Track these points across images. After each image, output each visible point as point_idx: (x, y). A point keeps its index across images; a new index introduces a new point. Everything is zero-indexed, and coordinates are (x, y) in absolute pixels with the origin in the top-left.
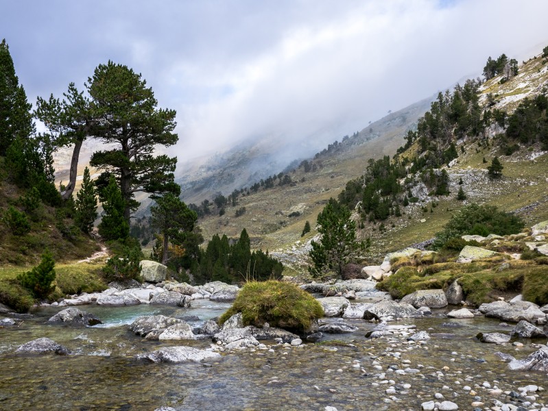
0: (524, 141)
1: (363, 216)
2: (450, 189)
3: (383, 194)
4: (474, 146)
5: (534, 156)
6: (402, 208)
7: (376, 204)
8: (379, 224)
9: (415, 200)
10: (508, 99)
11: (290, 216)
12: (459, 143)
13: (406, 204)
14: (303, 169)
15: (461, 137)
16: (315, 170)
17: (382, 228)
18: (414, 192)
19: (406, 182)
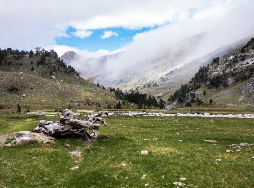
0: (213, 86)
1: (178, 102)
2: (196, 97)
3: (182, 97)
4: (204, 85)
5: (214, 90)
6: (186, 100)
7: (181, 99)
8: (181, 103)
9: (189, 99)
10: (214, 73)
11: (157, 97)
12: (202, 84)
13: (187, 100)
14: (161, 80)
15: (202, 83)
16: (165, 81)
17: (182, 105)
18: (188, 97)
19: (187, 95)
